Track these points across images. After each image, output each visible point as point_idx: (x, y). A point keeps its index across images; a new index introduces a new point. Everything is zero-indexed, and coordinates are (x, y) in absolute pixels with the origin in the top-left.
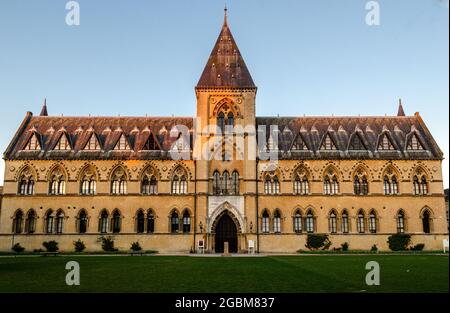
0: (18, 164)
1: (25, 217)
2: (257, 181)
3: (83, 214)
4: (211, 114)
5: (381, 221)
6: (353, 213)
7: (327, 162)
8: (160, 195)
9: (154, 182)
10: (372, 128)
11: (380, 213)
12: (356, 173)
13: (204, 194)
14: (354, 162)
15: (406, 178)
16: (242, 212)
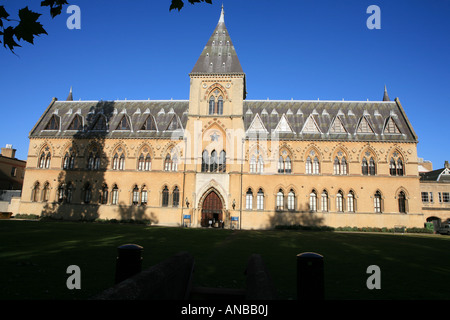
0: (39, 142)
1: (41, 187)
4: (202, 98)
5: (359, 201)
6: (333, 193)
7: (309, 143)
8: (154, 171)
9: (148, 159)
10: (354, 112)
11: (358, 193)
12: (337, 154)
13: (192, 172)
14: (335, 144)
15: (383, 160)
16: (227, 190)
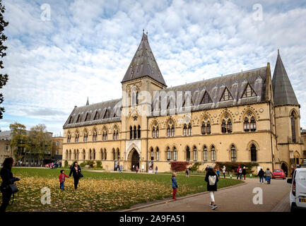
0: (67, 130)
2: (148, 130)
3: (84, 151)
5: (218, 153)
6: (200, 148)
11: (218, 147)
12: (204, 120)
13: (124, 140)
14: (201, 113)
15: (238, 120)
